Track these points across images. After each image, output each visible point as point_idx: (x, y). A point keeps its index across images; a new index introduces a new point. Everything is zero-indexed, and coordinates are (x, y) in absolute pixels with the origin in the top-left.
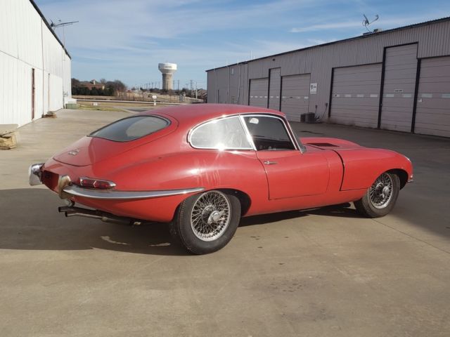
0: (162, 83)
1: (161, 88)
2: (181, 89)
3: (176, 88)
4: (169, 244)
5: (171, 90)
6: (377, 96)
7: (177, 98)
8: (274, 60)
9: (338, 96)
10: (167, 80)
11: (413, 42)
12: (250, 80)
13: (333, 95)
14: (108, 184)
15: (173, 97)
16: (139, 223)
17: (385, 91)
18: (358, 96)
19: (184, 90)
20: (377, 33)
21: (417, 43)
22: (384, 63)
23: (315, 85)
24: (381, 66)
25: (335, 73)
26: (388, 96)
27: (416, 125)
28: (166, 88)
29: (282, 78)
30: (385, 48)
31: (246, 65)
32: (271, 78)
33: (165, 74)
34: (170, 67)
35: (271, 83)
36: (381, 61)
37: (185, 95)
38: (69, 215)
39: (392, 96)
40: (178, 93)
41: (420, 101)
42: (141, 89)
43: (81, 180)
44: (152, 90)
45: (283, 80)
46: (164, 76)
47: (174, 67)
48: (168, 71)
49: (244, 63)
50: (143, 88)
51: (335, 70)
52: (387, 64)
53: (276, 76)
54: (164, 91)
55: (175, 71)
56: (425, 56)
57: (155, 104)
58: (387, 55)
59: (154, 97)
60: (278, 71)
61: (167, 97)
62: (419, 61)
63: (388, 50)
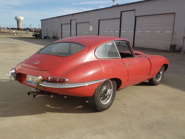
0: (17, 25)
1: (17, 28)
2: (26, 28)
3: (23, 28)
4: (82, 107)
5: (21, 29)
6: (118, 32)
7: (25, 32)
8: (73, 16)
9: (102, 32)
10: (19, 24)
11: (133, 9)
12: (62, 24)
13: (100, 32)
14: (65, 80)
15: (22, 32)
16: (66, 97)
17: (121, 30)
18: (110, 32)
19: (27, 28)
20: (117, 6)
21: (135, 10)
22: (121, 18)
23: (91, 27)
24: (120, 19)
25: (100, 22)
26: (123, 32)
27: (135, 43)
28: (19, 28)
29: (76, 24)
30: (121, 12)
31: (60, 18)
32: (72, 23)
33: (18, 21)
34: (21, 18)
35: (71, 26)
36: (120, 17)
37: (28, 31)
38: (36, 96)
39: (125, 32)
40: (25, 30)
41: (136, 34)
42: (7, 28)
43: (49, 78)
44: (12, 29)
45: (77, 24)
46: (18, 22)
47: (22, 18)
48: (19, 20)
49: (58, 17)
50: (8, 28)
51: (100, 21)
52: (122, 19)
53: (73, 23)
54: (18, 29)
55: (23, 20)
56: (138, 16)
57: (16, 35)
58: (122, 15)
59: (14, 31)
60: (75, 21)
61: (20, 31)
62: (136, 17)
63: (122, 13)
